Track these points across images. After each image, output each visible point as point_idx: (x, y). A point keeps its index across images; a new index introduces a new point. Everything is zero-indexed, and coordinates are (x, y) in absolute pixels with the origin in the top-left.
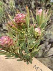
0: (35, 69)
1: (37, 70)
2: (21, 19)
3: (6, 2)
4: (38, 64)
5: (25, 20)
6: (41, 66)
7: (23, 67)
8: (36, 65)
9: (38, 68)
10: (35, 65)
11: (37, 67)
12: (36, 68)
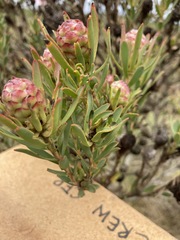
0: (98, 218)
1: (103, 221)
2: (76, 32)
3: (15, 21)
4: (109, 202)
5: (86, 36)
6: (118, 207)
7: (60, 212)
8: (101, 207)
9: (108, 213)
10: (99, 206)
11: (104, 211)
12: (101, 215)
